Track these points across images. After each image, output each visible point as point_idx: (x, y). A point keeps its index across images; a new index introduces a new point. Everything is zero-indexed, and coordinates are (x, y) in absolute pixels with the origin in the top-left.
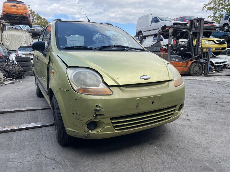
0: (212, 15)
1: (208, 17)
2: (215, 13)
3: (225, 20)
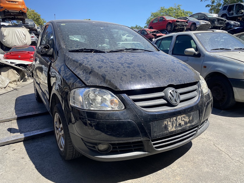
0: (211, 4)
1: (206, 6)
2: (213, 2)
3: (223, 10)
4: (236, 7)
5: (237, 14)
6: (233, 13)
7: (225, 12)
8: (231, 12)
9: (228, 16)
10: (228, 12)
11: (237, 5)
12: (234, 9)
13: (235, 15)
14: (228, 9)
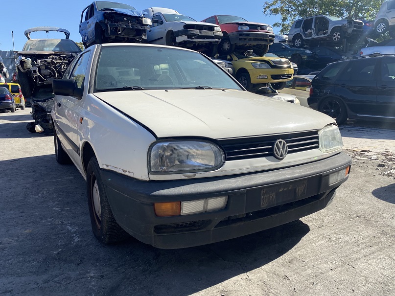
0: (280, 22)
1: (274, 25)
2: (284, 19)
3: (295, 27)
4: (316, 23)
5: (317, 34)
6: (311, 33)
7: (299, 31)
8: (309, 31)
9: (304, 38)
10: (304, 31)
11: (316, 19)
12: (313, 27)
13: (314, 36)
14: (302, 27)
